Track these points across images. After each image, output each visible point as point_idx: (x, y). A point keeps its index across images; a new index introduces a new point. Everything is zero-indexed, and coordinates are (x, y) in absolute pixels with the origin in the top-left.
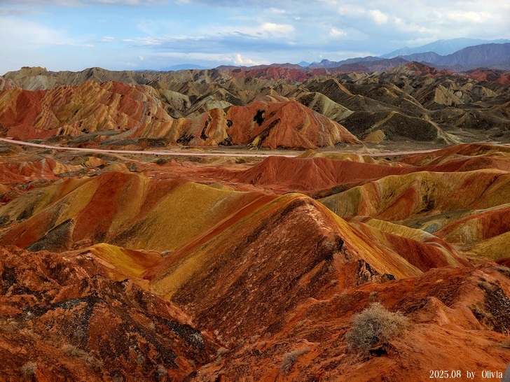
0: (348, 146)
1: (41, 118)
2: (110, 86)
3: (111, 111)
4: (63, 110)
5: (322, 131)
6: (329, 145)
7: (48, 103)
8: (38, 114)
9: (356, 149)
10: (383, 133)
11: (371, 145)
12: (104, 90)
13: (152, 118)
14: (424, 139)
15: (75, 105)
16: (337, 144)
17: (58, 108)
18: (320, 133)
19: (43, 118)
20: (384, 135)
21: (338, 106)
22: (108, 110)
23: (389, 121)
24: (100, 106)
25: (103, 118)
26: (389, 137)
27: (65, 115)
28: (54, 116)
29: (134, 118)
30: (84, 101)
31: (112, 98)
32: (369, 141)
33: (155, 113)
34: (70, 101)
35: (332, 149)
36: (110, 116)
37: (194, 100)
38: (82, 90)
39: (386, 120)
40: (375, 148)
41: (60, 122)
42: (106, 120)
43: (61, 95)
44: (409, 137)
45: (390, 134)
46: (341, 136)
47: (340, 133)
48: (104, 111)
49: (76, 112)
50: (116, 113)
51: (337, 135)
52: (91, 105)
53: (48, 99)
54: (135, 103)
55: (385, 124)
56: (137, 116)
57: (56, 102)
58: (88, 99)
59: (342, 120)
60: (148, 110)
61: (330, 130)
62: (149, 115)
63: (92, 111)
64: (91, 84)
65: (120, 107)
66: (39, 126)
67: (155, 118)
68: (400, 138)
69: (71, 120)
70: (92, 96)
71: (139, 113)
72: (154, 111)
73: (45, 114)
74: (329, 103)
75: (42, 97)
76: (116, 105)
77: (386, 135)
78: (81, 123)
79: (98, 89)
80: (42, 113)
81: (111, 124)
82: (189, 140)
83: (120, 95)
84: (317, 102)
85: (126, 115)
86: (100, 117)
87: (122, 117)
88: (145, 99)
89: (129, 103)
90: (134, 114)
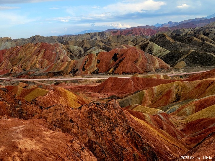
0: (163, 71)
1: (2, 64)
2: (40, 45)
3: (38, 58)
4: (14, 59)
5: (148, 63)
6: (152, 71)
7: (7, 56)
8: (1, 62)
9: (167, 72)
10: (185, 63)
11: (177, 70)
12: (36, 48)
13: (61, 61)
14: (208, 65)
15: (20, 56)
16: (157, 70)
17: (12, 58)
18: (147, 64)
19: (4, 64)
20: (186, 64)
21: (161, 48)
22: (37, 58)
23: (189, 55)
24: (32, 56)
25: (34, 63)
26: (188, 65)
27: (15, 62)
28: (10, 63)
29: (51, 62)
30: (26, 54)
31: (40, 52)
32: (176, 67)
33: (62, 58)
34: (18, 54)
35: (153, 73)
36: (37, 61)
37: (86, 50)
38: (25, 48)
39: (187, 55)
40: (178, 71)
41: (13, 66)
42: (35, 64)
43: (14, 52)
44: (200, 64)
45: (189, 62)
46: (159, 65)
47: (159, 64)
48: (34, 59)
49: (21, 60)
50: (41, 59)
51: (157, 65)
52: (28, 56)
53: (7, 54)
54: (52, 53)
55: (186, 57)
56: (53, 60)
57: (11, 55)
58: (28, 52)
59: (163, 56)
60: (59, 57)
61: (153, 62)
62: (59, 59)
63: (29, 59)
64: (30, 45)
65: (44, 57)
66: (2, 68)
67: (62, 61)
68: (195, 65)
69: (18, 65)
70: (30, 51)
71: (53, 59)
72: (62, 57)
73: (5, 62)
74: (156, 47)
75: (4, 53)
76: (42, 55)
77: (187, 63)
78: (22, 65)
79: (33, 47)
80: (3, 61)
81: (37, 65)
82: (76, 72)
83: (44, 50)
84: (150, 47)
85: (46, 60)
86: (32, 62)
87: (44, 61)
88: (58, 51)
89: (49, 53)
90: (51, 60)
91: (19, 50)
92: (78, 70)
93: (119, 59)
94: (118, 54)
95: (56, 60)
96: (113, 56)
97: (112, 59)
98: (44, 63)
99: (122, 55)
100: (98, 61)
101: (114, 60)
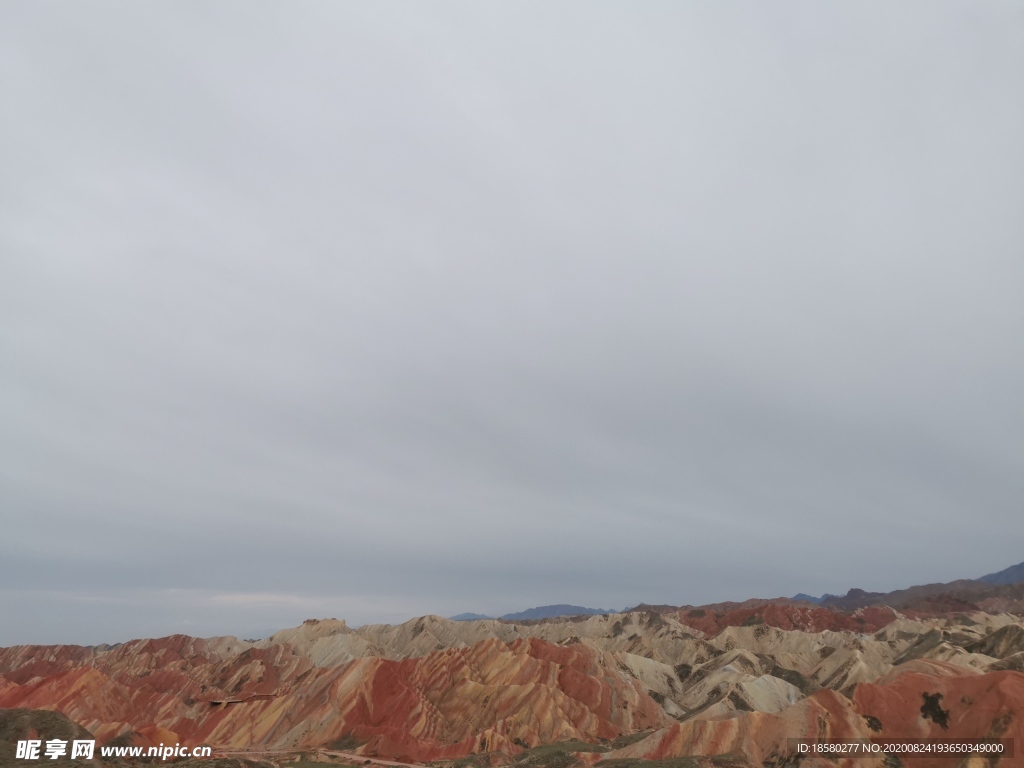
1: (419, 715)
2: (527, 648)
4: (450, 698)
7: (420, 684)
8: (412, 707)
12: (523, 656)
13: (634, 714)
15: (477, 687)
17: (438, 694)
19: (423, 718)
24: (538, 688)
25: (548, 716)
27: (459, 708)
30: (484, 678)
33: (636, 703)
34: (464, 680)
36: (560, 711)
38: (477, 656)
42: (556, 721)
43: (444, 668)
49: (486, 702)
52: (513, 688)
53: (420, 676)
54: (591, 681)
56: (602, 708)
62: (625, 708)
63: (521, 699)
64: (494, 645)
65: (566, 691)
66: (419, 731)
67: (640, 715)
69: (478, 720)
71: (604, 703)
75: (410, 673)
80: (420, 705)
81: (566, 726)
83: (558, 666)
85: (587, 708)
86: (544, 710)
87: (582, 712)
88: (602, 672)
89: (578, 681)
90: (594, 707)
91: (462, 664)
93: (959, 718)
94: (939, 696)
95: (616, 710)
96: (921, 702)
97: (925, 717)
98: (588, 717)
99: (963, 700)
100: (874, 724)
101: (935, 720)
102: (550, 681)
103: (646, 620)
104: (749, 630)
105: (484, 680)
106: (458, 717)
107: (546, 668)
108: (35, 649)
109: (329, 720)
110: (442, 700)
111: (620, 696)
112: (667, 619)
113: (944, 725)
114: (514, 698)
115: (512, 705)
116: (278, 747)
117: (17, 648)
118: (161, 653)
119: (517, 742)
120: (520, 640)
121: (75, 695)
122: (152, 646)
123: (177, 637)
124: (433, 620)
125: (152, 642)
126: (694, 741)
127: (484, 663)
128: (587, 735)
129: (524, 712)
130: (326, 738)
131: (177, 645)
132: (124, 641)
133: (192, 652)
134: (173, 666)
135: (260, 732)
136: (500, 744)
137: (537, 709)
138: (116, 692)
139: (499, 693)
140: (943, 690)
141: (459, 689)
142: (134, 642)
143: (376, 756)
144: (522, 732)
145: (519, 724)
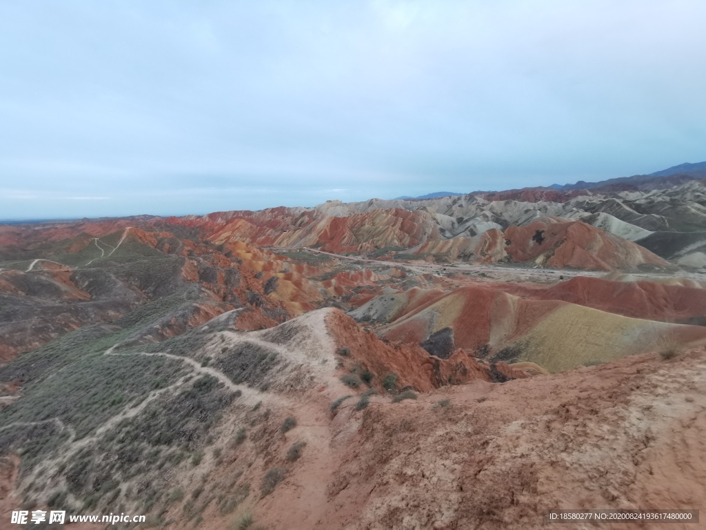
1: (345, 237)
2: (394, 212)
3: (396, 231)
4: (359, 231)
7: (349, 226)
8: (343, 234)
11: (691, 268)
12: (390, 215)
13: (428, 237)
15: (368, 227)
17: (356, 229)
19: (347, 237)
21: (630, 226)
22: (394, 230)
24: (388, 228)
25: (390, 238)
27: (361, 234)
28: (353, 236)
31: (395, 221)
34: (364, 225)
36: (395, 236)
41: (358, 240)
42: (393, 239)
43: (359, 220)
48: (391, 232)
49: (370, 232)
50: (399, 233)
52: (380, 228)
53: (349, 223)
54: (414, 225)
56: (415, 235)
57: (355, 225)
58: (378, 222)
61: (629, 251)
65: (401, 229)
66: (344, 242)
67: (431, 237)
73: (348, 234)
75: (346, 222)
76: (399, 227)
79: (385, 215)
81: (396, 241)
82: (469, 257)
83: (401, 219)
84: (602, 223)
85: (408, 235)
86: (389, 236)
87: (405, 236)
88: (421, 221)
89: (409, 225)
90: (412, 234)
91: (366, 218)
92: (472, 254)
93: (547, 241)
94: (543, 231)
95: (421, 235)
96: (534, 234)
97: (533, 240)
98: (406, 238)
99: (553, 234)
100: (508, 242)
101: (537, 241)
102: (397, 225)
103: (468, 198)
104: (503, 203)
105: (374, 224)
106: (360, 237)
107: (397, 220)
108: (236, 212)
109: (313, 237)
110: (356, 232)
111: (424, 230)
112: (477, 197)
113: (540, 244)
114: (379, 232)
115: (378, 234)
116: (294, 247)
117: (229, 212)
118: (276, 212)
119: (376, 247)
120: (391, 209)
121: (237, 228)
122: (273, 210)
123: (282, 207)
124: (376, 200)
125: (273, 209)
126: (433, 248)
127: (375, 218)
128: (403, 244)
129: (381, 236)
130: (311, 244)
131: (281, 210)
132: (262, 209)
133: (287, 212)
134: (279, 218)
135: (290, 241)
136: (368, 248)
137: (386, 235)
138: (251, 227)
139: (375, 230)
140: (546, 229)
141: (362, 228)
142: (267, 209)
143: (324, 250)
144: (379, 243)
145: (378, 241)
